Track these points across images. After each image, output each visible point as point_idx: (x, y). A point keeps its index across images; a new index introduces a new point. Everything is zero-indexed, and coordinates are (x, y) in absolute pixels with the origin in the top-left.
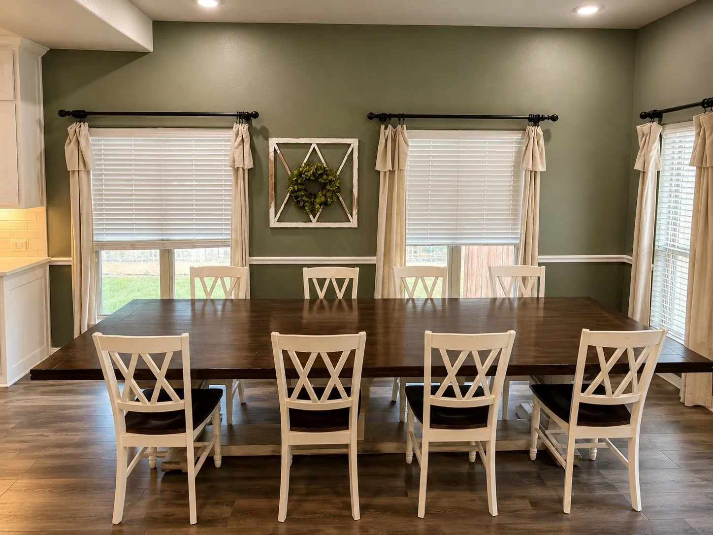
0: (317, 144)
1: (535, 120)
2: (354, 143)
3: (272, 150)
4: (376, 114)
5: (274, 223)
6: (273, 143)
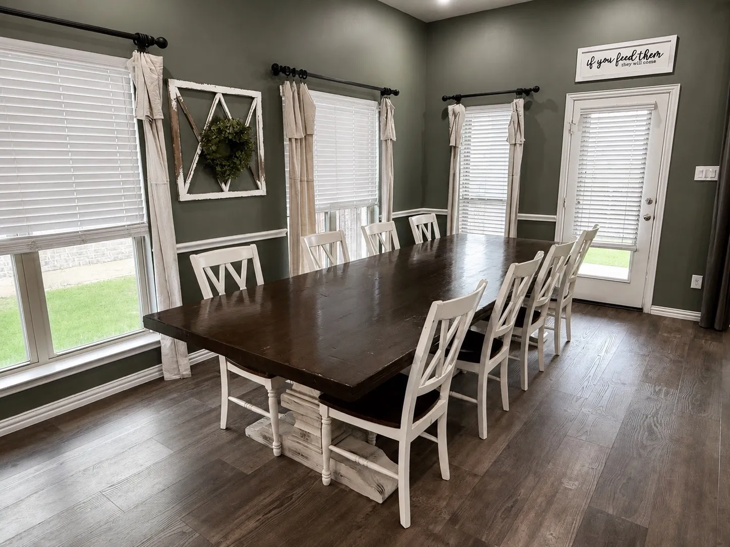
0: (222, 94)
2: (257, 95)
3: (173, 96)
4: (281, 66)
5: (184, 196)
6: (175, 86)
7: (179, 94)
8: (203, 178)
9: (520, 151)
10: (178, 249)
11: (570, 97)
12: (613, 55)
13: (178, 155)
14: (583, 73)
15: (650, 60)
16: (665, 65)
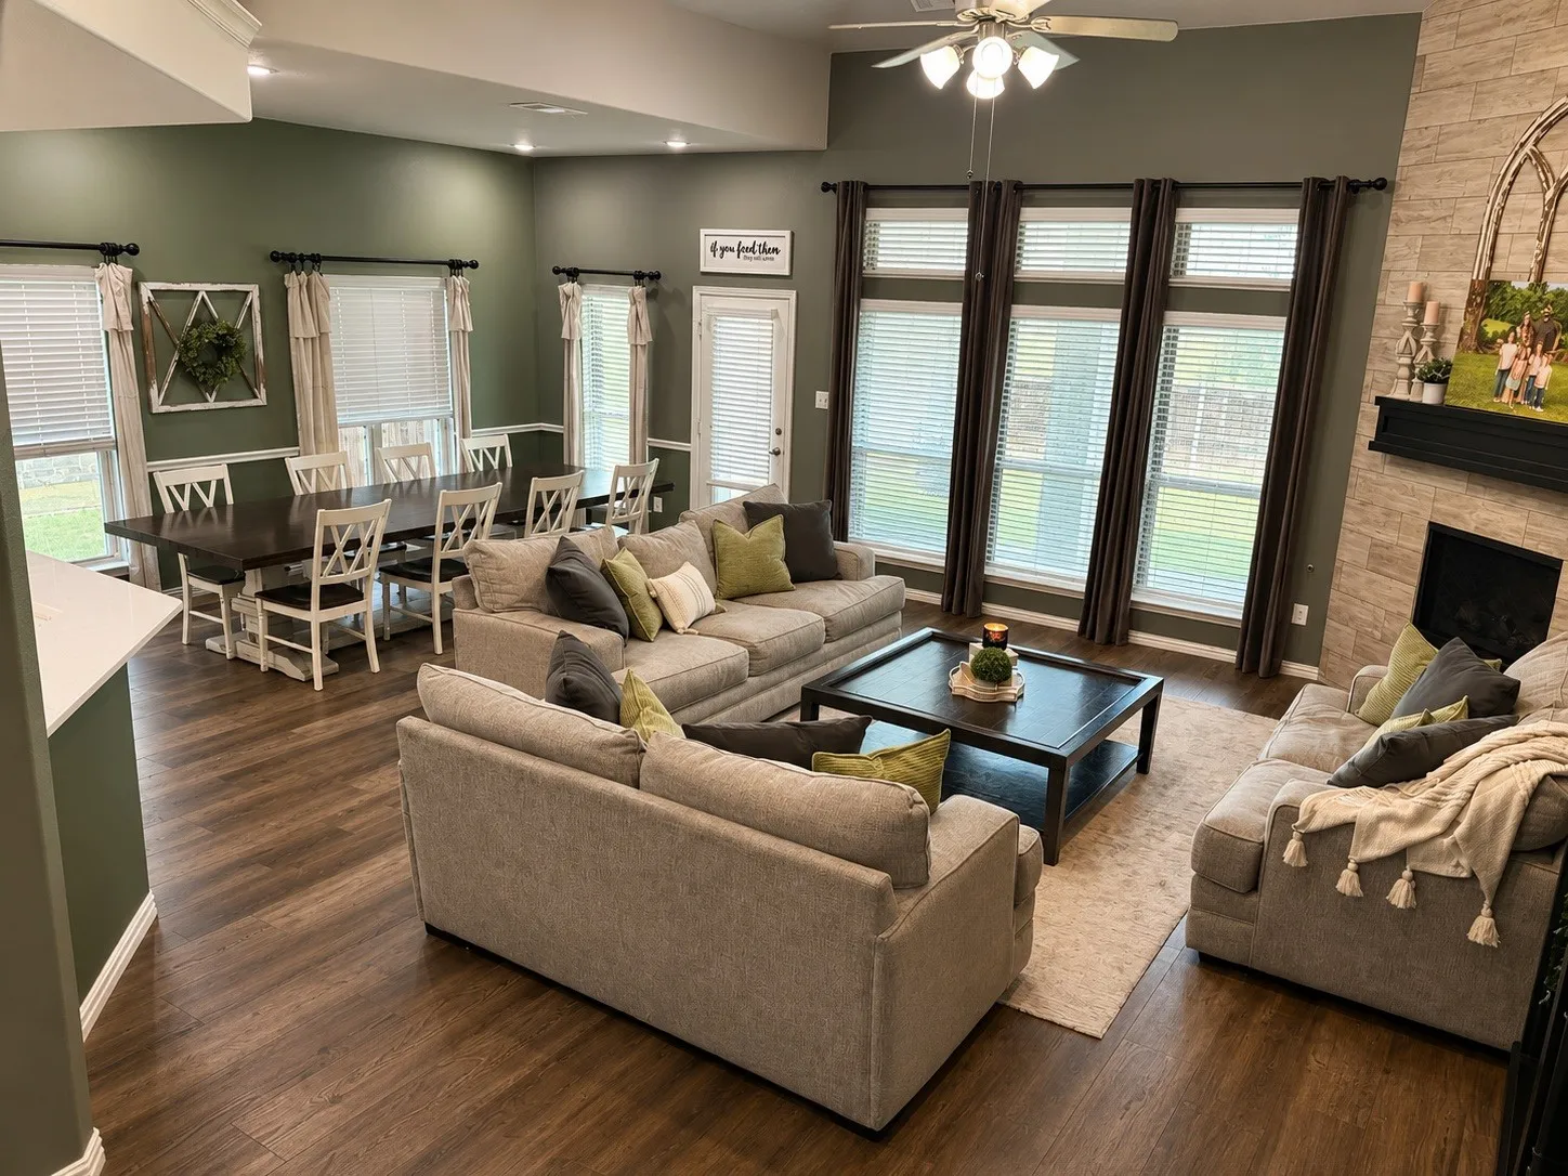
0: (206, 291)
1: (456, 266)
2: (254, 291)
3: (145, 300)
4: (283, 254)
5: (158, 407)
6: (146, 289)
7: (152, 299)
8: (183, 388)
9: (643, 358)
10: (149, 467)
11: (696, 291)
12: (733, 243)
13: (151, 361)
14: (708, 263)
15: (769, 255)
16: (780, 265)
